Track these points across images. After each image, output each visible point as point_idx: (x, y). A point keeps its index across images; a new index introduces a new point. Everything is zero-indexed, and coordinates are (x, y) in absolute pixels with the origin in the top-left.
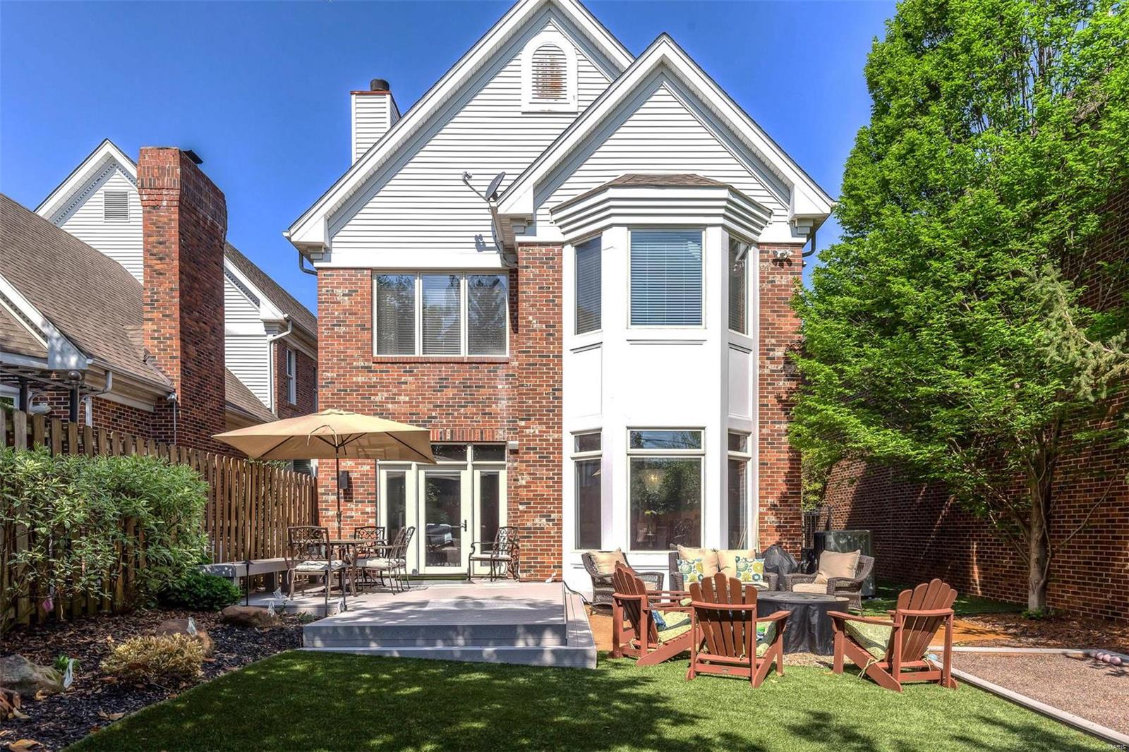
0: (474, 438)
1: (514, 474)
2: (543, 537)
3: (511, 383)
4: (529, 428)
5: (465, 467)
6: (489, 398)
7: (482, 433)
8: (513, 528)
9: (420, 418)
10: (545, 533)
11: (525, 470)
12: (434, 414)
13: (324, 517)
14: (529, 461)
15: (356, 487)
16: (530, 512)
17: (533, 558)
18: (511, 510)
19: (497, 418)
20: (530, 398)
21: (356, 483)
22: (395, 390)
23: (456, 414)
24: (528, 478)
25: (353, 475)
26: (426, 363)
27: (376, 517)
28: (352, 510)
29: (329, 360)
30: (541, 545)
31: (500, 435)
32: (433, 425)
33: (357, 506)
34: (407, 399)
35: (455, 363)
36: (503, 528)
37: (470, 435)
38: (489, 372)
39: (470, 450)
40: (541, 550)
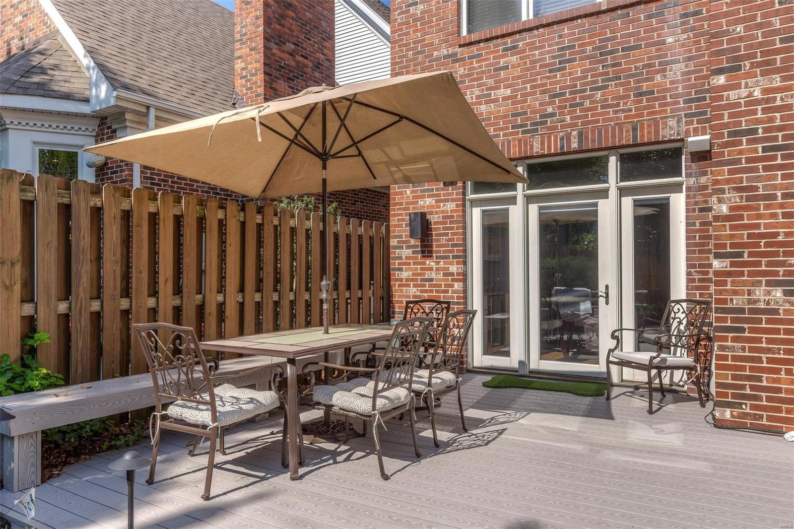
0: (621, 139)
1: (700, 199)
2: (777, 331)
3: (693, 29)
4: (738, 87)
5: (604, 193)
6: (649, 66)
7: (635, 130)
8: (699, 303)
9: (528, 119)
10: (781, 321)
11: (728, 181)
12: (550, 110)
13: (397, 280)
14: (739, 161)
15: (437, 235)
16: (742, 274)
17: (749, 378)
18: (694, 266)
19: (665, 98)
20: (738, 22)
21: (436, 229)
22: (491, 82)
23: (587, 104)
24: (735, 198)
25: (433, 218)
26: (537, 28)
27: (465, 281)
28: (431, 269)
29: (403, 56)
30: (769, 350)
31: (670, 129)
32: (549, 128)
33: (438, 263)
34: (508, 92)
35: (586, 16)
36: (678, 302)
37: (614, 136)
38: (649, 17)
39: (613, 163)
40: (770, 361)
